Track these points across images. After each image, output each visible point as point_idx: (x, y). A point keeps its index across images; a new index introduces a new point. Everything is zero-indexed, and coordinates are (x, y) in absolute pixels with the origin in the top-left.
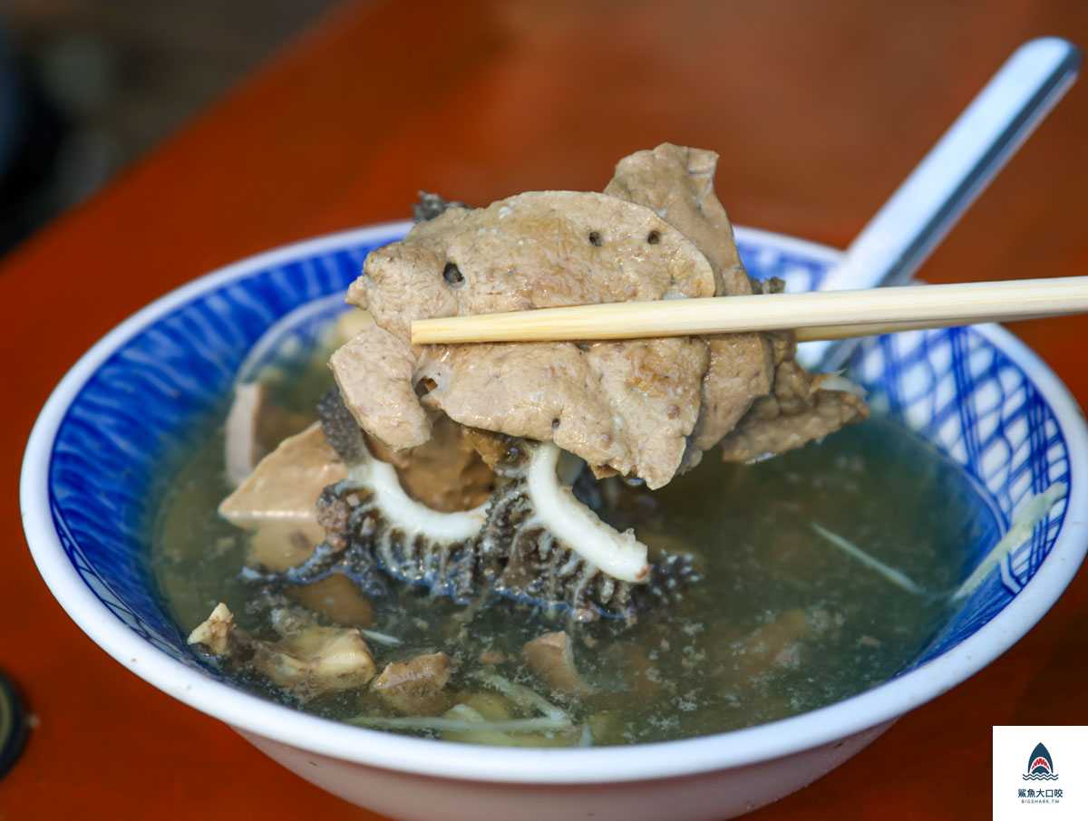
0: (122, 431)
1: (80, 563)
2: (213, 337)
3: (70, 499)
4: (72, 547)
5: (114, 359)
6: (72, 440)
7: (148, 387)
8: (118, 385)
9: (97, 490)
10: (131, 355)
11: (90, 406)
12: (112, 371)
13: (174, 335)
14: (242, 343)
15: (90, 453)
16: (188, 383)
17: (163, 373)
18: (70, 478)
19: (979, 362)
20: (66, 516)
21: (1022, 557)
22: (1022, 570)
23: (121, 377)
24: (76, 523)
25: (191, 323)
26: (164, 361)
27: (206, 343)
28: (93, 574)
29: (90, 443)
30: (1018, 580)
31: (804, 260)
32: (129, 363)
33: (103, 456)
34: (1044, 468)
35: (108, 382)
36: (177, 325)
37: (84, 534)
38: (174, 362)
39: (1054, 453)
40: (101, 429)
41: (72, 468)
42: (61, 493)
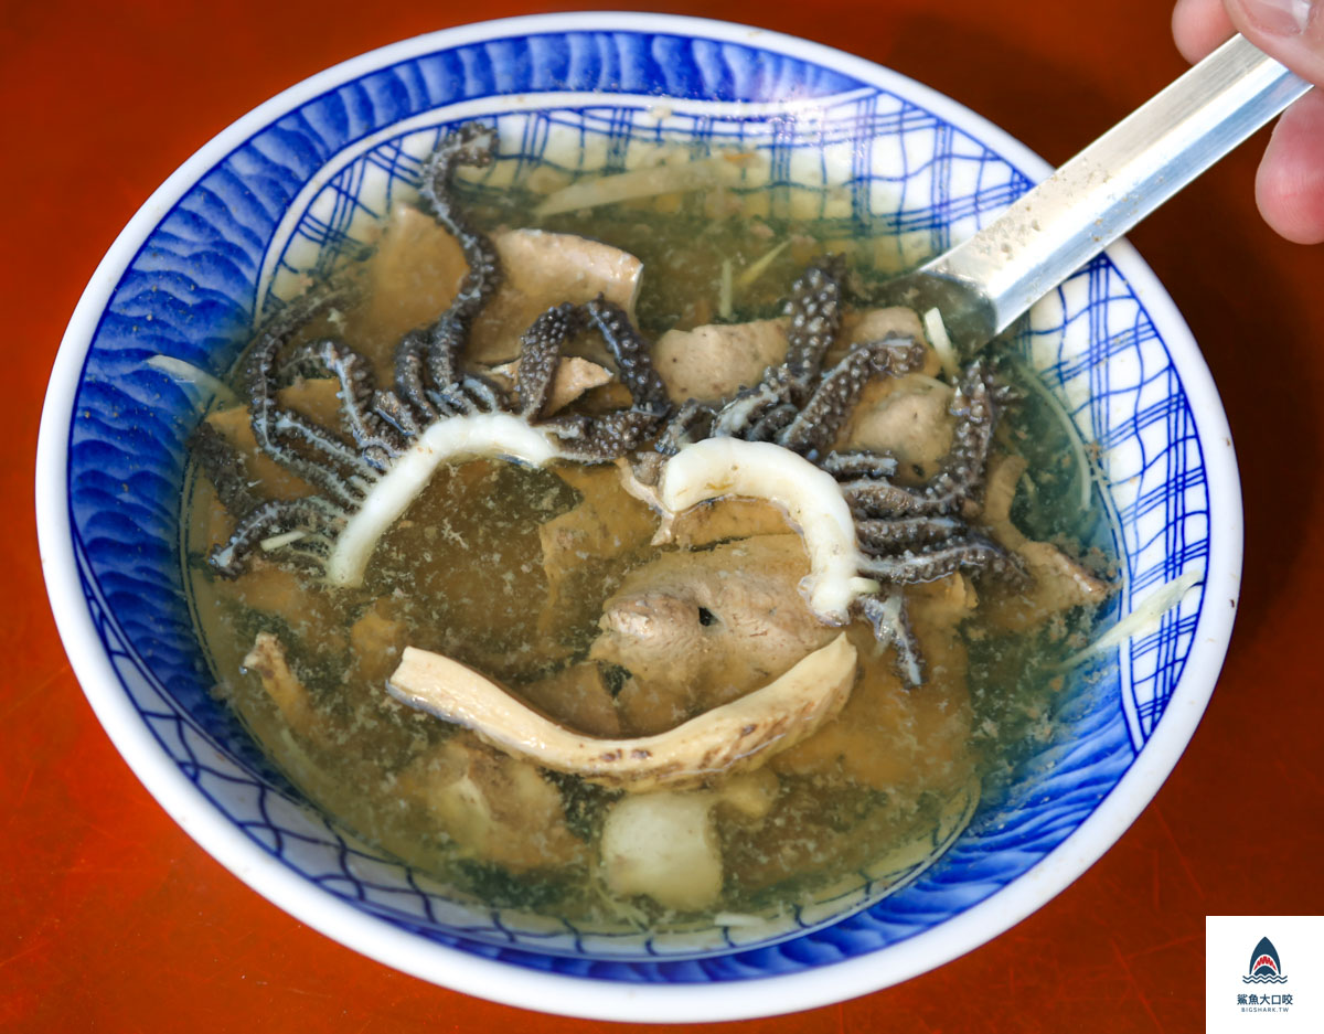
1: (115, 645)
2: (241, 215)
3: (93, 521)
4: (102, 615)
5: (129, 275)
6: (93, 420)
7: (167, 301)
8: (135, 312)
9: (118, 483)
10: (147, 264)
11: (106, 356)
12: (126, 294)
13: (194, 220)
14: (272, 209)
15: (108, 430)
16: (211, 281)
17: (182, 276)
18: (90, 484)
19: (1121, 316)
20: (91, 556)
21: (1147, 665)
22: (1146, 693)
23: (135, 301)
24: (102, 561)
25: (212, 199)
26: (184, 259)
27: (230, 220)
28: (127, 655)
29: (108, 412)
30: (1140, 718)
31: (929, 115)
32: (143, 275)
33: (122, 426)
34: (1180, 514)
35: (122, 312)
36: (195, 205)
37: (113, 577)
38: (196, 258)
39: (1194, 498)
40: (119, 384)
41: (91, 466)
42: (83, 517)
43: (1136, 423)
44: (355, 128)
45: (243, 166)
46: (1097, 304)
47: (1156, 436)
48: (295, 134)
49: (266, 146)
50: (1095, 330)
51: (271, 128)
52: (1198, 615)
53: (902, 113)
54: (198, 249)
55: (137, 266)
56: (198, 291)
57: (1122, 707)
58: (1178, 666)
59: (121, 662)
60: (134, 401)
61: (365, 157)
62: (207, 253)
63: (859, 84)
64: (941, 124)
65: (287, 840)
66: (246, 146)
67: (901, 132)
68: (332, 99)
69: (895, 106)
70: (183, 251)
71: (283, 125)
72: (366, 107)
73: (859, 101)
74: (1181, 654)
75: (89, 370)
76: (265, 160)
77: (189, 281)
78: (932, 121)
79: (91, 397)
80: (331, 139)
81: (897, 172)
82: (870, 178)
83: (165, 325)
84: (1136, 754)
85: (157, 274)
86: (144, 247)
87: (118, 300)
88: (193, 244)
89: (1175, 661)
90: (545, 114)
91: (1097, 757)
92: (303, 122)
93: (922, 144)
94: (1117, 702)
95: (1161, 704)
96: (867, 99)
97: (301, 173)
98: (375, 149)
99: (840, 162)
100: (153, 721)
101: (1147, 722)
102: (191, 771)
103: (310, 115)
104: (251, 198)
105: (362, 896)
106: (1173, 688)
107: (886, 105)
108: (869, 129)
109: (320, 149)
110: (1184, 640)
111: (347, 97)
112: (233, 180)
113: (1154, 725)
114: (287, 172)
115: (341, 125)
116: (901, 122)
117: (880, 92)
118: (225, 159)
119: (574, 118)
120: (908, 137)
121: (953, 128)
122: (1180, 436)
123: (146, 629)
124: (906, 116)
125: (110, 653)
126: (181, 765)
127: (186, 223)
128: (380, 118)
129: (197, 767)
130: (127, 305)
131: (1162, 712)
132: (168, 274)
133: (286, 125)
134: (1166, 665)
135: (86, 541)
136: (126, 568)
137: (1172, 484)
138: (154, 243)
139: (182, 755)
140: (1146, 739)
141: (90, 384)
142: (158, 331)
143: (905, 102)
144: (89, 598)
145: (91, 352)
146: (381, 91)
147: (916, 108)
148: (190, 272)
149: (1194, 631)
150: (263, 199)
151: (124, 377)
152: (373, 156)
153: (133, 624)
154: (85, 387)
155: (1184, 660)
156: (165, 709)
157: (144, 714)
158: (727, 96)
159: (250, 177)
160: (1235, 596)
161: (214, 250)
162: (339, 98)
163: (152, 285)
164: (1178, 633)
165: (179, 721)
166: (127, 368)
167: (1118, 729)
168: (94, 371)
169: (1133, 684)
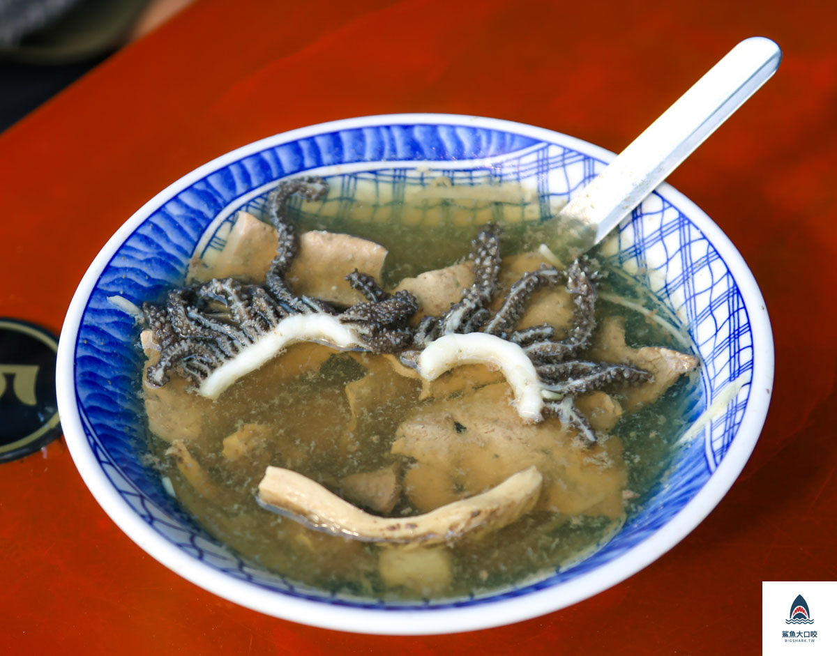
1: (103, 458)
2: (173, 236)
3: (89, 397)
4: (96, 443)
5: (108, 269)
6: (89, 345)
8: (112, 289)
9: (105, 380)
10: (118, 263)
11: (96, 312)
12: (107, 279)
13: (146, 240)
14: (193, 235)
15: (98, 351)
16: (158, 274)
17: (140, 271)
18: (87, 378)
19: (699, 250)
20: (89, 414)
21: (719, 431)
22: (718, 445)
23: (113, 283)
24: (95, 418)
25: (157, 228)
26: (141, 261)
27: (168, 241)
28: (110, 464)
29: (98, 342)
30: (714, 456)
31: (580, 154)
32: (117, 269)
33: (108, 350)
34: (737, 350)
35: (105, 288)
36: (147, 231)
37: (101, 426)
38: (148, 261)
39: (744, 340)
40: (104, 328)
41: (88, 369)
42: (83, 394)
43: (711, 308)
44: (240, 188)
45: (174, 210)
46: (685, 246)
47: (722, 313)
48: (204, 192)
49: (187, 199)
50: (684, 262)
51: (190, 188)
52: (747, 399)
53: (563, 155)
54: (149, 256)
55: (112, 264)
56: (150, 279)
57: (705, 455)
58: (736, 427)
59: (107, 467)
60: (114, 337)
61: (247, 205)
62: (154, 258)
63: (537, 141)
64: (587, 158)
66: (175, 198)
67: (564, 166)
68: (225, 172)
69: (559, 151)
70: (140, 257)
71: (197, 187)
72: (246, 177)
73: (538, 151)
74: (737, 420)
75: (86, 319)
76: (187, 207)
77: (145, 274)
78: (582, 157)
79: (88, 333)
80: (226, 194)
81: (564, 190)
82: (549, 195)
84: (711, 473)
85: (125, 269)
86: (117, 254)
87: (102, 282)
88: (146, 253)
89: (734, 425)
90: (354, 175)
91: (690, 482)
92: (208, 185)
93: (577, 171)
94: (702, 454)
95: (726, 447)
96: (543, 149)
97: (209, 214)
98: (253, 200)
99: (530, 185)
101: (718, 458)
102: (150, 520)
103: (212, 180)
104: (180, 228)
105: (250, 579)
106: (733, 438)
107: (554, 152)
108: (543, 166)
109: (220, 201)
110: (739, 414)
111: (235, 171)
112: (169, 218)
113: (722, 458)
114: (200, 214)
115: (232, 186)
116: (563, 160)
117: (550, 144)
118: (163, 206)
119: (372, 176)
120: (569, 168)
121: (594, 159)
122: (736, 309)
123: (123, 454)
124: (566, 156)
125: (100, 462)
126: (143, 517)
127: (141, 241)
128: (255, 182)
129: (153, 518)
130: (108, 285)
131: (726, 451)
132: (132, 269)
133: (200, 187)
134: (730, 428)
135: (86, 406)
136: (110, 423)
137: (732, 336)
138: (122, 252)
139: (144, 512)
140: (717, 465)
141: (86, 326)
143: (565, 148)
144: (88, 434)
145: (87, 309)
146: (255, 166)
147: (571, 151)
148: (145, 269)
149: (745, 408)
150: (187, 228)
151: (107, 324)
152: (252, 204)
153: (115, 451)
154: (83, 327)
155: (739, 423)
156: (133, 491)
157: (120, 492)
158: (460, 157)
159: (178, 216)
160: (770, 388)
161: (158, 257)
162: (229, 172)
163: (122, 275)
164: (736, 411)
165: (142, 497)
166: (109, 319)
167: (702, 466)
168: (89, 320)
169: (711, 442)
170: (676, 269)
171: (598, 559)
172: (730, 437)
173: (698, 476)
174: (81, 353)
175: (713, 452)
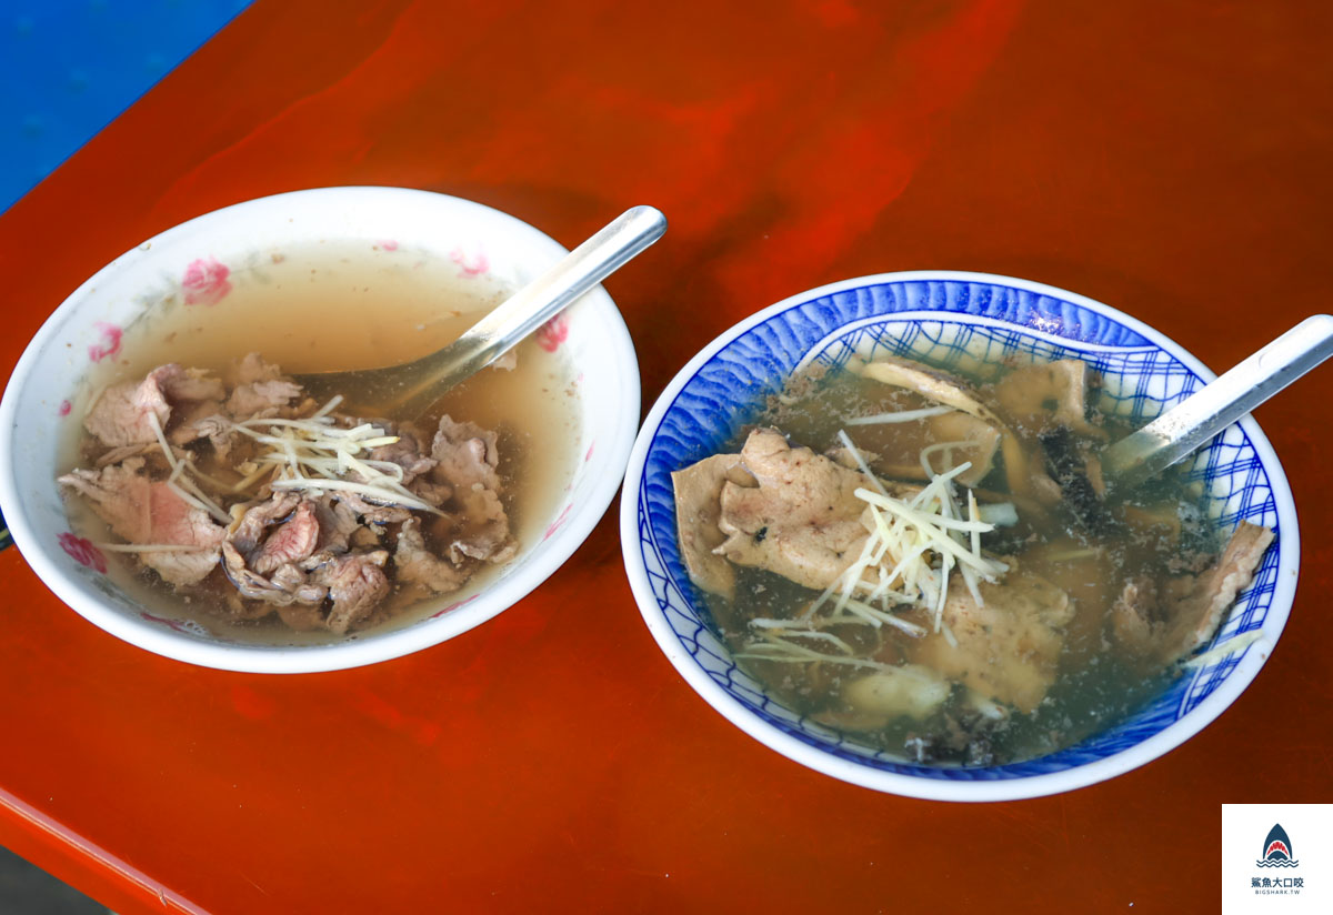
0: (705, 412)
1: (645, 535)
2: (785, 342)
3: (656, 475)
4: (644, 520)
5: (714, 359)
6: (671, 426)
7: (731, 378)
8: (712, 379)
9: (677, 461)
10: (726, 356)
11: (689, 396)
12: (709, 369)
13: (758, 339)
14: (804, 345)
15: (679, 434)
16: (761, 374)
17: (744, 368)
18: (660, 457)
19: (1259, 496)
20: (649, 491)
21: (1205, 679)
22: (1196, 693)
23: (714, 373)
24: (653, 495)
25: (771, 330)
26: (747, 359)
27: (779, 346)
28: (651, 543)
29: (681, 425)
30: (1188, 703)
31: (1185, 367)
32: (722, 361)
33: (689, 434)
34: (1254, 606)
35: (705, 377)
36: (761, 332)
37: (657, 505)
38: (755, 360)
39: (1264, 599)
40: (692, 413)
41: (664, 448)
42: (651, 471)
44: (861, 312)
45: (792, 318)
46: (1249, 488)
48: (826, 308)
49: (808, 311)
50: (1244, 502)
51: (813, 302)
52: (1240, 659)
53: (1170, 363)
54: (757, 356)
55: (719, 356)
56: (751, 377)
57: (1181, 699)
58: (1219, 681)
59: (646, 546)
60: (699, 424)
61: (862, 329)
62: (762, 359)
63: (1151, 343)
64: (1190, 373)
65: (700, 649)
66: (797, 308)
67: (1167, 374)
68: (852, 294)
69: (1168, 359)
70: (748, 355)
71: (820, 301)
72: (870, 302)
73: (1148, 352)
75: (678, 401)
76: (806, 318)
77: (748, 372)
78: (1186, 371)
79: (675, 414)
80: (846, 315)
81: (1161, 397)
82: (1145, 396)
83: (727, 390)
84: (1176, 719)
85: (730, 363)
86: (726, 347)
87: (704, 370)
88: (754, 352)
89: (1219, 678)
90: (971, 327)
91: (1156, 719)
92: (832, 302)
93: (1177, 382)
94: (1181, 696)
95: (1201, 698)
96: (1153, 352)
97: (825, 328)
98: (870, 326)
99: (1132, 382)
100: (652, 577)
101: (1190, 706)
102: (664, 605)
103: (837, 299)
104: (793, 336)
105: (729, 686)
106: (1211, 691)
107: (1162, 358)
108: (1148, 368)
109: (839, 320)
110: (1228, 670)
111: (860, 294)
112: (786, 324)
113: (1193, 708)
114: (818, 328)
115: (854, 309)
116: (1168, 368)
117: (1161, 349)
118: (784, 313)
119: (988, 333)
120: (1170, 377)
121: (1197, 377)
122: (1269, 565)
123: (666, 534)
124: (1172, 366)
125: (641, 539)
126: (659, 600)
127: (753, 340)
128: (877, 309)
129: (667, 604)
130: (709, 374)
131: (1200, 702)
132: (736, 365)
133: (824, 303)
134: (1214, 680)
135: (649, 483)
136: (667, 503)
137: (1255, 590)
138: (732, 346)
139: (662, 596)
140: (1185, 713)
141: (676, 409)
142: (722, 392)
143: (1173, 358)
144: (640, 510)
145: (681, 393)
146: (881, 296)
147: (1178, 362)
148: (749, 366)
149: (1235, 666)
150: (800, 337)
151: (696, 410)
152: (868, 329)
153: (660, 530)
154: (673, 408)
155: (1223, 680)
156: (661, 573)
157: (649, 572)
158: (1076, 337)
159: (795, 325)
161: (765, 357)
162: (856, 295)
163: (726, 368)
164: (1227, 666)
165: (667, 580)
166: (700, 406)
167: (1174, 708)
168: (681, 403)
169: (1194, 688)
170: (1234, 506)
171: (1041, 766)
172: (1211, 688)
173: (1164, 717)
174: (663, 432)
175: (1190, 698)
